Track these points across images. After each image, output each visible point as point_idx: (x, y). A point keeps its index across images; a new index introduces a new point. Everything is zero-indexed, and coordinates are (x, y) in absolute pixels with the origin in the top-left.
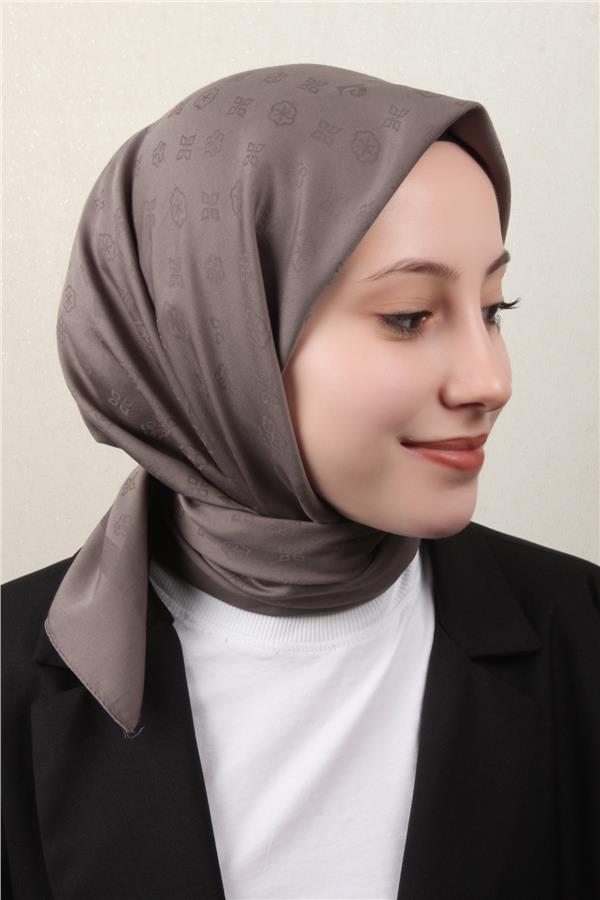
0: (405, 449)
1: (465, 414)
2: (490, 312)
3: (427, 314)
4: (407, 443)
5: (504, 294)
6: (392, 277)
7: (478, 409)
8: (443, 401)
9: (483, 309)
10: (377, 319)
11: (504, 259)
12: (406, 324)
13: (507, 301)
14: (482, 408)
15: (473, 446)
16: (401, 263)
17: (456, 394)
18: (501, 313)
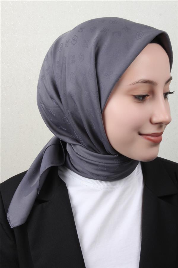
0: (139, 136)
1: (157, 126)
2: (166, 95)
3: (147, 95)
4: (140, 134)
5: (170, 89)
6: (137, 84)
7: (161, 125)
8: (151, 122)
9: (164, 94)
10: (133, 96)
11: (171, 79)
12: (141, 98)
13: (171, 92)
14: (162, 124)
15: (159, 135)
16: (140, 80)
17: (155, 120)
18: (169, 95)
